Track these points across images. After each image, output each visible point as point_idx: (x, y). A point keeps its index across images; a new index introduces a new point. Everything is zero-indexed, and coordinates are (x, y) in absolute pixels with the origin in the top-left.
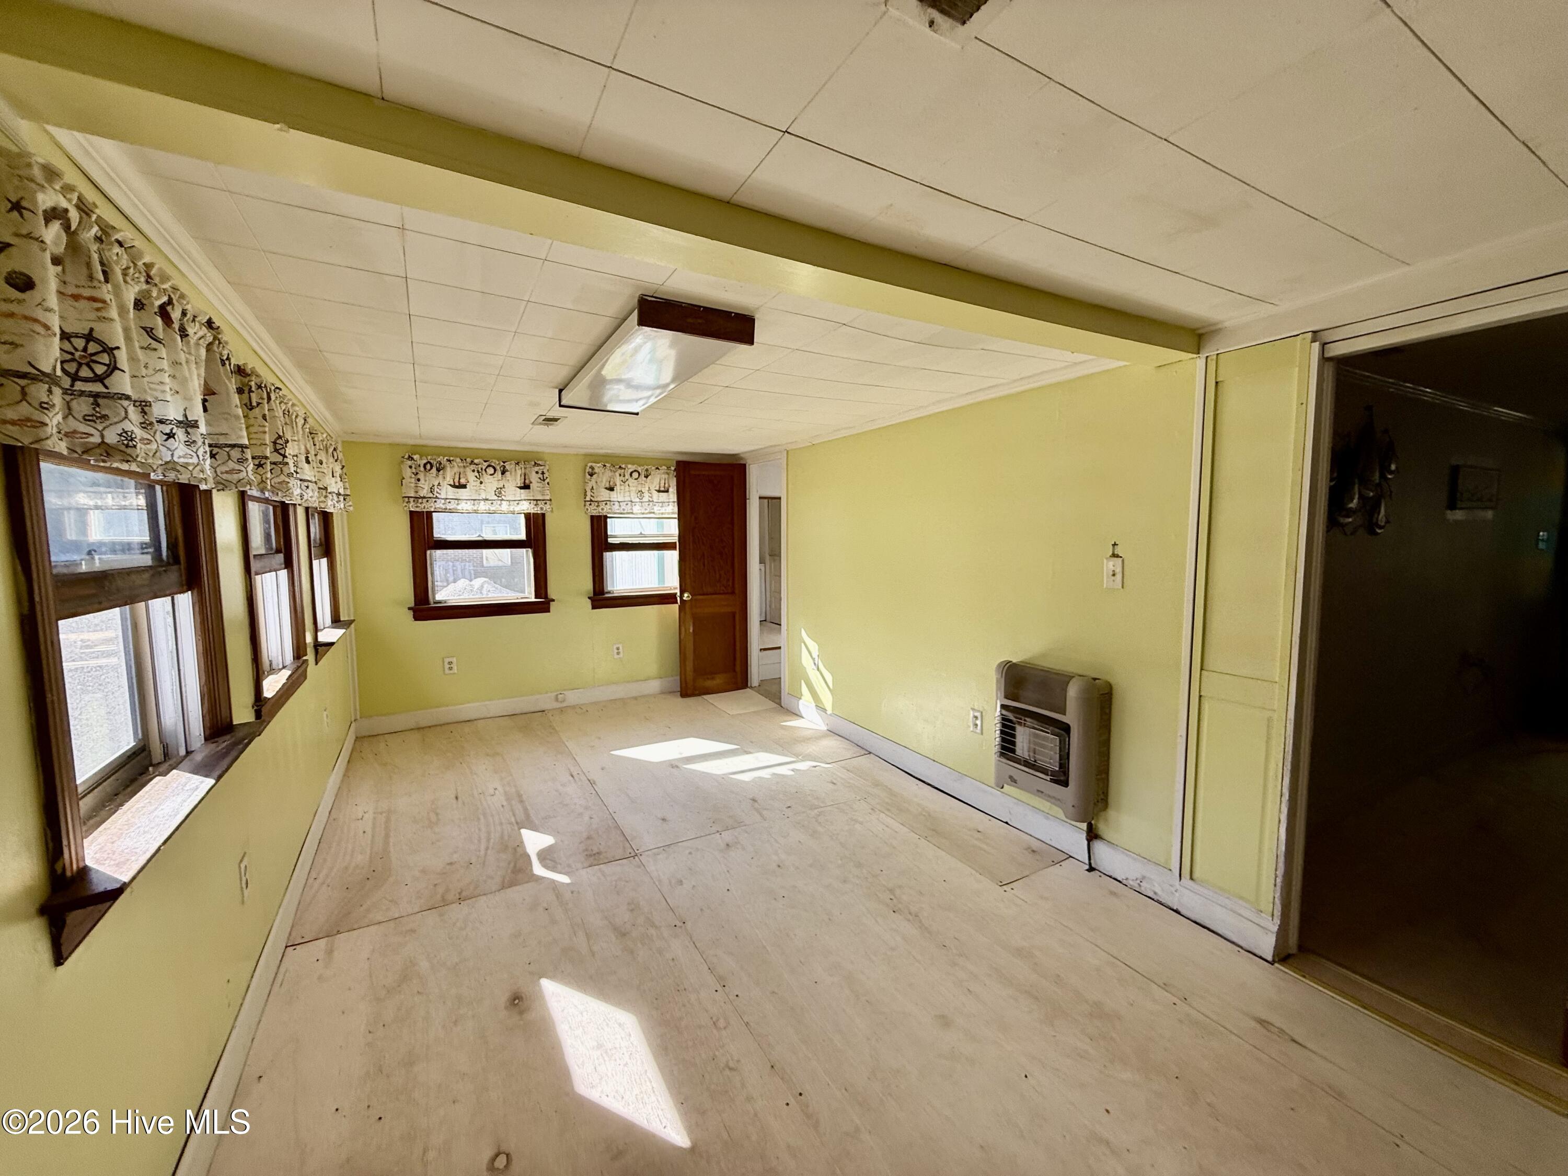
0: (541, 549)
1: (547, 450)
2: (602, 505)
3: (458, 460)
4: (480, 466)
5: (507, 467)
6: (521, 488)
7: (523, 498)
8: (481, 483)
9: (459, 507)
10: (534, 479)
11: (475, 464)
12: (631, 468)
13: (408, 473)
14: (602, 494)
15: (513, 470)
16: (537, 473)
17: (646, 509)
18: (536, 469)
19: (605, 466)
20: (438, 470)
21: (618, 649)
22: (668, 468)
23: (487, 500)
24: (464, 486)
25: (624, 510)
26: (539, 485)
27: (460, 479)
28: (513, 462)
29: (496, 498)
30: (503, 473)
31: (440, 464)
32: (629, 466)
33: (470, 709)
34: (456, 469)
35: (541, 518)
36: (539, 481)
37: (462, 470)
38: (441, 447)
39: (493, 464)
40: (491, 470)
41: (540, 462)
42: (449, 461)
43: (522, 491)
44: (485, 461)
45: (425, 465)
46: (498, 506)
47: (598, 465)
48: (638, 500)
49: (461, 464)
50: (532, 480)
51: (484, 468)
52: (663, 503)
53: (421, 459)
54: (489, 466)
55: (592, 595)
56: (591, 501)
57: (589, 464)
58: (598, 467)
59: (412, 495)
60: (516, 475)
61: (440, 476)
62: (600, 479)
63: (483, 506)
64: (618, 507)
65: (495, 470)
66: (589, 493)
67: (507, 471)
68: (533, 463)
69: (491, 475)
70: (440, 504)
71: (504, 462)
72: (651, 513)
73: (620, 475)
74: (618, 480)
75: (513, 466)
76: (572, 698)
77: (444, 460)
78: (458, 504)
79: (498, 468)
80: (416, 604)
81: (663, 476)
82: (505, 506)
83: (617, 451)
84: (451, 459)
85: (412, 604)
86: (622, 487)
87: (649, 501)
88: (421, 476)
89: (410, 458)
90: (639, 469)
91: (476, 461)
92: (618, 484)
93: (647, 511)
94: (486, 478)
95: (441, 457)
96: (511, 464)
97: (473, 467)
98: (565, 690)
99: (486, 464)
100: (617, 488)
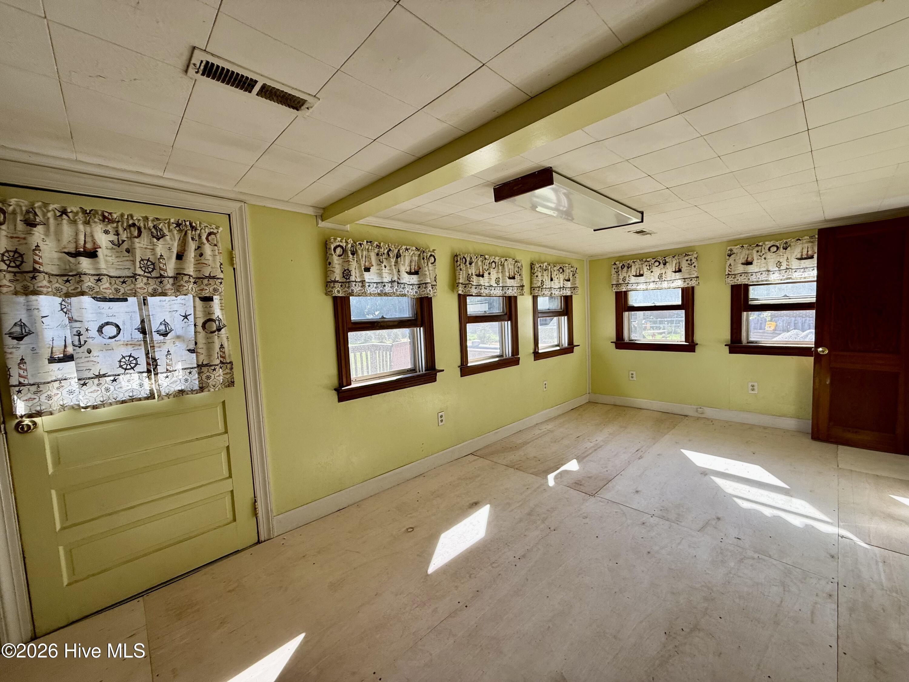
0: (690, 310)
1: (697, 244)
2: (738, 277)
3: (638, 261)
4: (650, 262)
5: (667, 260)
6: (675, 272)
7: (678, 278)
8: (652, 272)
9: (638, 287)
10: (684, 266)
11: (648, 261)
12: (769, 244)
13: (613, 271)
14: (739, 268)
15: (671, 261)
16: (687, 260)
17: (783, 276)
18: (686, 258)
19: (743, 247)
20: (628, 268)
21: (753, 386)
22: (811, 237)
23: (654, 282)
24: (642, 275)
25: (759, 278)
26: (688, 268)
27: (640, 271)
28: (671, 256)
29: (659, 280)
30: (665, 264)
31: (629, 264)
32: (767, 243)
33: (642, 402)
34: (637, 266)
35: (691, 290)
36: (688, 265)
37: (641, 266)
38: (632, 255)
39: (658, 260)
40: (657, 264)
41: (689, 253)
42: (634, 262)
43: (677, 274)
44: (653, 259)
45: (622, 266)
46: (659, 285)
47: (736, 247)
48: (777, 269)
49: (640, 263)
50: (682, 266)
51: (653, 263)
52: (804, 268)
53: (619, 264)
54: (656, 261)
55: (729, 343)
56: (729, 274)
57: (728, 248)
58: (736, 249)
59: (615, 283)
60: (672, 264)
61: (629, 271)
62: (738, 258)
63: (652, 286)
64: (755, 277)
65: (660, 263)
66: (727, 269)
67: (667, 262)
68: (684, 255)
69: (657, 266)
70: (629, 287)
71: (664, 258)
72: (787, 279)
73: (758, 252)
74: (755, 255)
75: (670, 259)
76: (709, 413)
77: (630, 262)
78: (637, 286)
79: (661, 261)
80: (616, 340)
81: (806, 245)
82: (665, 285)
83: (756, 233)
84: (635, 261)
85: (615, 340)
86: (759, 261)
87: (787, 269)
88: (620, 273)
89: (615, 264)
90: (778, 244)
91: (648, 260)
92: (755, 258)
93: (784, 278)
94: (655, 269)
95: (630, 261)
96: (669, 258)
97: (646, 263)
98: (704, 406)
99: (654, 260)
100: (755, 262)
